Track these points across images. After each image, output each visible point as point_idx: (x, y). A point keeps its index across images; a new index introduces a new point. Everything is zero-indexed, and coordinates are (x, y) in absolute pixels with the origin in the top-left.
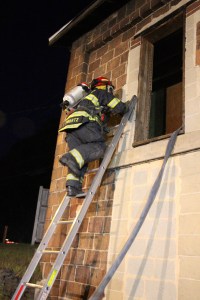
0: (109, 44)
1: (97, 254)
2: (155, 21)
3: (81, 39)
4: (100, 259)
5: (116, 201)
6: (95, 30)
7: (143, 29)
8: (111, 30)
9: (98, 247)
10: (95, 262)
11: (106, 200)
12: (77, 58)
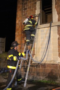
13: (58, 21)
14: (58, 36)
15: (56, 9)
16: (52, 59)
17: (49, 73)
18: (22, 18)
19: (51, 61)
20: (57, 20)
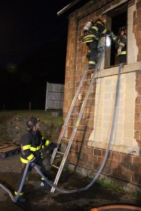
0: (89, 17)
1: (89, 114)
2: (112, 7)
3: (74, 13)
4: (91, 116)
5: (97, 92)
6: (81, 9)
7: (107, 11)
8: (90, 10)
9: (90, 111)
10: (89, 117)
11: (92, 91)
12: (72, 23)
13: (138, 60)
14: (136, 94)
15: (134, 34)
16: (122, 143)
17: (116, 169)
18: (75, 57)
19: (120, 146)
20: (136, 58)
